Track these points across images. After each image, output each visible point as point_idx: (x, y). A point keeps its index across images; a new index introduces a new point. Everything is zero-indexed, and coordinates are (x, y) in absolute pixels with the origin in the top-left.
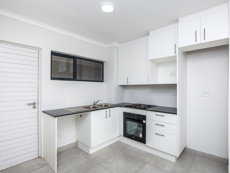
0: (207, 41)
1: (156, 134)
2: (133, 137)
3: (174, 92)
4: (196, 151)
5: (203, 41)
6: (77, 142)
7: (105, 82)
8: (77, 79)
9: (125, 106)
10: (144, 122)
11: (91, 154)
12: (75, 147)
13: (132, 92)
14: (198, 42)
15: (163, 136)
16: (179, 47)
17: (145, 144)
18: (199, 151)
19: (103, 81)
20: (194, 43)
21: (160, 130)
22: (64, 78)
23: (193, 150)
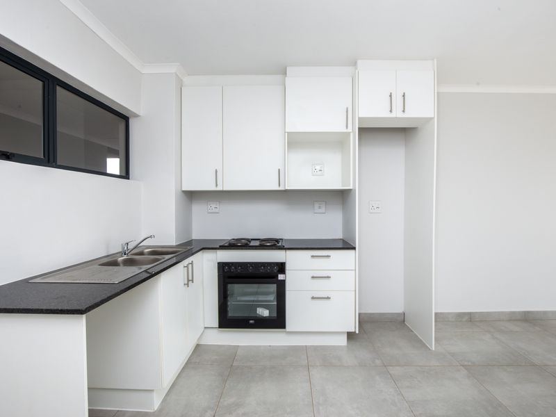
1: (313, 298)
2: (251, 322)
3: (320, 207)
5: (400, 115)
7: (137, 179)
9: (220, 246)
10: (281, 277)
13: (214, 210)
14: (393, 115)
15: (328, 298)
17: (284, 328)
19: (128, 177)
20: (386, 114)
21: (321, 288)
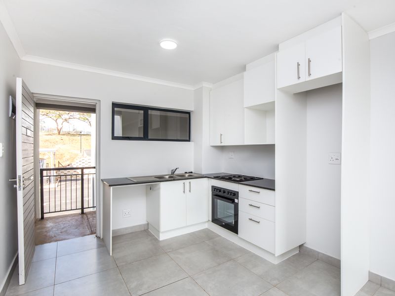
0: (312, 77)
1: (251, 219)
4: (319, 253)
5: (307, 79)
6: (148, 224)
7: (192, 141)
8: (149, 138)
9: (214, 177)
10: (236, 201)
11: (161, 241)
12: (145, 230)
14: (302, 80)
15: (259, 222)
16: (278, 88)
17: (237, 234)
18: (323, 254)
19: (189, 140)
22: (131, 137)
23: (314, 251)
